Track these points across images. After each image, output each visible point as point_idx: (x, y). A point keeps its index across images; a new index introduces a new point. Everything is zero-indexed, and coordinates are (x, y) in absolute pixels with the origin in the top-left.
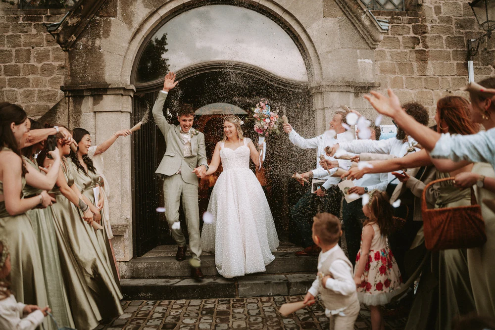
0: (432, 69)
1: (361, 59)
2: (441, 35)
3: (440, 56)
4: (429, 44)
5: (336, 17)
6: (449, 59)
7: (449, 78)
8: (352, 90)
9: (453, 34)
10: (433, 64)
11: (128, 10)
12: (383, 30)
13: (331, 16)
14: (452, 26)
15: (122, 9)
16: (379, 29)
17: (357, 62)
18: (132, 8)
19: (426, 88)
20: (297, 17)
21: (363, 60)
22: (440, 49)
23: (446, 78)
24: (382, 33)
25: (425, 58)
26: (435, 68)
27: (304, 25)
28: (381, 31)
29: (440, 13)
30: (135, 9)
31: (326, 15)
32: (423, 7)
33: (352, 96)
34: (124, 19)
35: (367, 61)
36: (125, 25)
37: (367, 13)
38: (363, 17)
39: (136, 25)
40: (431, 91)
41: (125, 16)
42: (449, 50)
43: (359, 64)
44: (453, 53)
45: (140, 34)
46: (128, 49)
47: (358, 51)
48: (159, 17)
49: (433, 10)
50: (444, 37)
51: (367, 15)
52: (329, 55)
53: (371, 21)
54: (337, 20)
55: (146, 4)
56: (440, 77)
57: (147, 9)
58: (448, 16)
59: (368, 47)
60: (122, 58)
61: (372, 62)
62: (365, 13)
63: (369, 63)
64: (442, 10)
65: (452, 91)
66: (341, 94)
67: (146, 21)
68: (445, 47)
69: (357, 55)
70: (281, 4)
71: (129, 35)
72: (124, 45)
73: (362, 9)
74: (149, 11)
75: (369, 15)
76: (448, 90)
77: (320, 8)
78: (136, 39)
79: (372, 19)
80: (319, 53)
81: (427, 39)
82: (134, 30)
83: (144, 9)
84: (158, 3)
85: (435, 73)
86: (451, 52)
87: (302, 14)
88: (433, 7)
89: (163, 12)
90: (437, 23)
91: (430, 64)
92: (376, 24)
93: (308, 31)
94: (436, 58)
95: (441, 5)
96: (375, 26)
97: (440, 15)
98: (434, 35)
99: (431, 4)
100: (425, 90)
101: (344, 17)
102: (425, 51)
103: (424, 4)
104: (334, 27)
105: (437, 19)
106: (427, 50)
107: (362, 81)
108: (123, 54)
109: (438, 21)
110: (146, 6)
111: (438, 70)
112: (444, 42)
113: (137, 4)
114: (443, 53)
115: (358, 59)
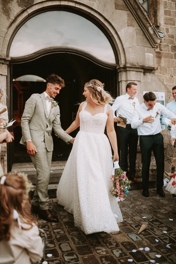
0: (164, 63)
1: (147, 53)
2: (169, 44)
3: (168, 56)
4: (162, 49)
5: (134, 27)
6: (172, 58)
7: (172, 69)
8: (142, 71)
9: (174, 44)
10: (164, 60)
11: (6, 6)
12: (160, 37)
13: (131, 26)
14: (174, 40)
15: (3, 5)
16: (158, 36)
17: (145, 55)
18: (10, 5)
19: (160, 73)
20: (113, 24)
21: (148, 54)
22: (168, 52)
23: (170, 69)
24: (159, 39)
25: (160, 57)
26: (165, 62)
27: (117, 30)
28: (159, 38)
29: (169, 32)
30: (12, 6)
31: (129, 25)
32: (160, 28)
33: (142, 74)
34: (4, 12)
35: (150, 54)
36: (5, 16)
37: (152, 26)
38: (150, 29)
39: (12, 17)
40: (163, 75)
41: (5, 10)
42: (172, 53)
43: (146, 56)
44: (174, 55)
45: (14, 24)
46: (7, 33)
47: (146, 48)
48: (28, 14)
49: (165, 30)
50: (170, 46)
51: (152, 28)
52: (130, 49)
53: (154, 32)
54: (135, 29)
55: (20, 4)
56: (167, 68)
57: (20, 7)
58: (172, 34)
59: (151, 46)
60: (2, 39)
61: (153, 56)
62: (151, 26)
63: (151, 56)
64: (169, 31)
65: (173, 76)
66: (137, 73)
67: (19, 15)
68: (170, 51)
69: (145, 51)
70: (104, 15)
71: (8, 24)
72: (4, 30)
73: (149, 24)
74: (22, 9)
75: (153, 28)
76: (172, 75)
77: (126, 20)
78: (11, 26)
79: (155, 30)
80: (124, 47)
81: (162, 46)
82: (11, 21)
83: (18, 7)
84: (27, 5)
85: (165, 65)
86: (173, 54)
87: (116, 23)
88: (165, 28)
89: (30, 11)
90: (167, 38)
91: (163, 60)
92: (157, 34)
93: (119, 33)
94: (166, 57)
95: (169, 28)
96: (156, 35)
97: (169, 33)
98: (165, 44)
99: (164, 26)
100: (160, 74)
101: (139, 28)
102: (160, 52)
103: (161, 26)
104: (133, 33)
105: (167, 35)
106: (161, 52)
107: (147, 66)
108: (3, 36)
109: (167, 36)
110: (20, 5)
111: (167, 63)
112: (170, 48)
113: (13, 3)
114: (170, 54)
115: (145, 52)
